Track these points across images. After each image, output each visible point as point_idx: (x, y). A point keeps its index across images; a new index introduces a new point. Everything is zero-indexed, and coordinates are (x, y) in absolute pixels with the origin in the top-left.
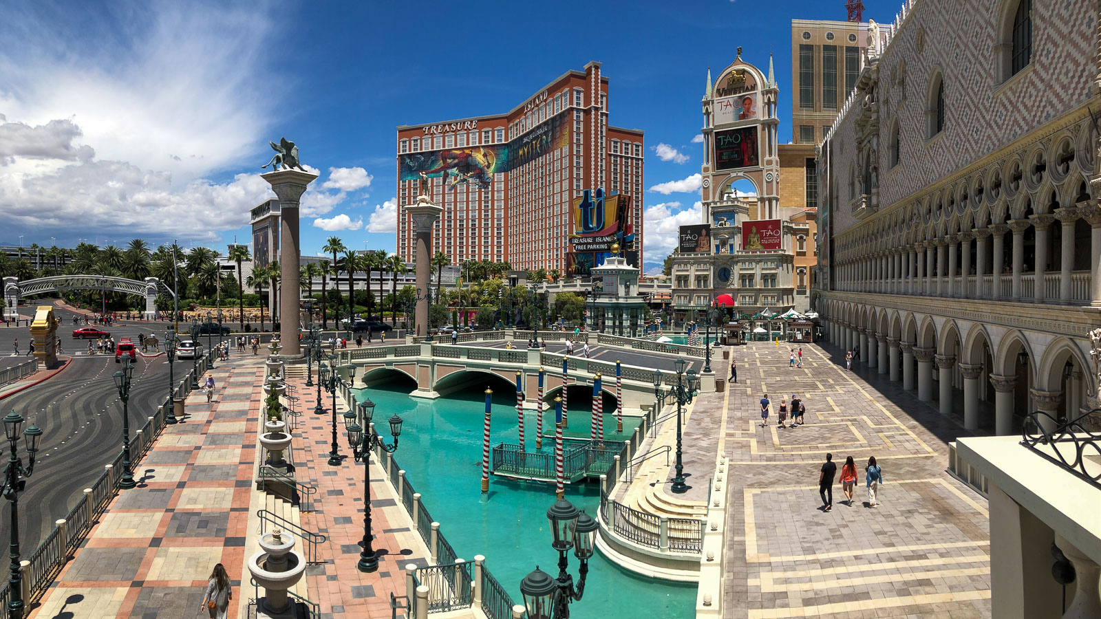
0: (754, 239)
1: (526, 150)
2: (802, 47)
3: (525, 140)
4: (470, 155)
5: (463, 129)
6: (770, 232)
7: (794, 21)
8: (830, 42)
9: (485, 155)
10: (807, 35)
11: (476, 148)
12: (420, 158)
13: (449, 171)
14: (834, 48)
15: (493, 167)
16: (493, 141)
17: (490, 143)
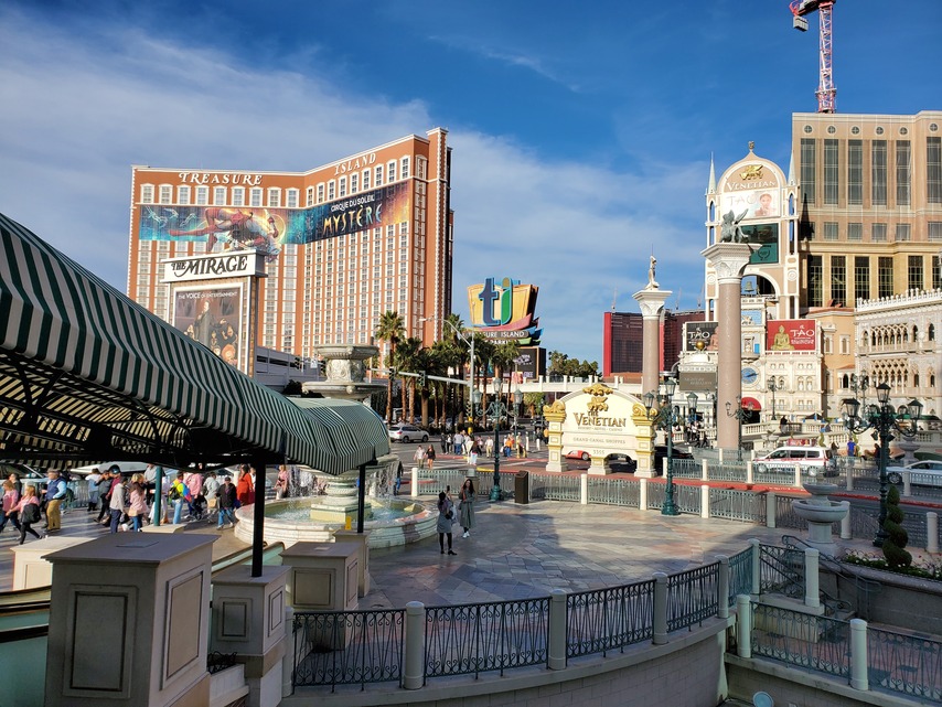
0: (781, 337)
1: (337, 221)
2: (803, 141)
3: (336, 208)
4: (250, 218)
5: (240, 183)
6: (802, 332)
7: (794, 114)
8: (832, 136)
9: (271, 221)
10: (808, 129)
11: (259, 211)
12: (170, 214)
13: (218, 235)
14: (836, 142)
15: (282, 237)
16: (283, 203)
17: (279, 206)
